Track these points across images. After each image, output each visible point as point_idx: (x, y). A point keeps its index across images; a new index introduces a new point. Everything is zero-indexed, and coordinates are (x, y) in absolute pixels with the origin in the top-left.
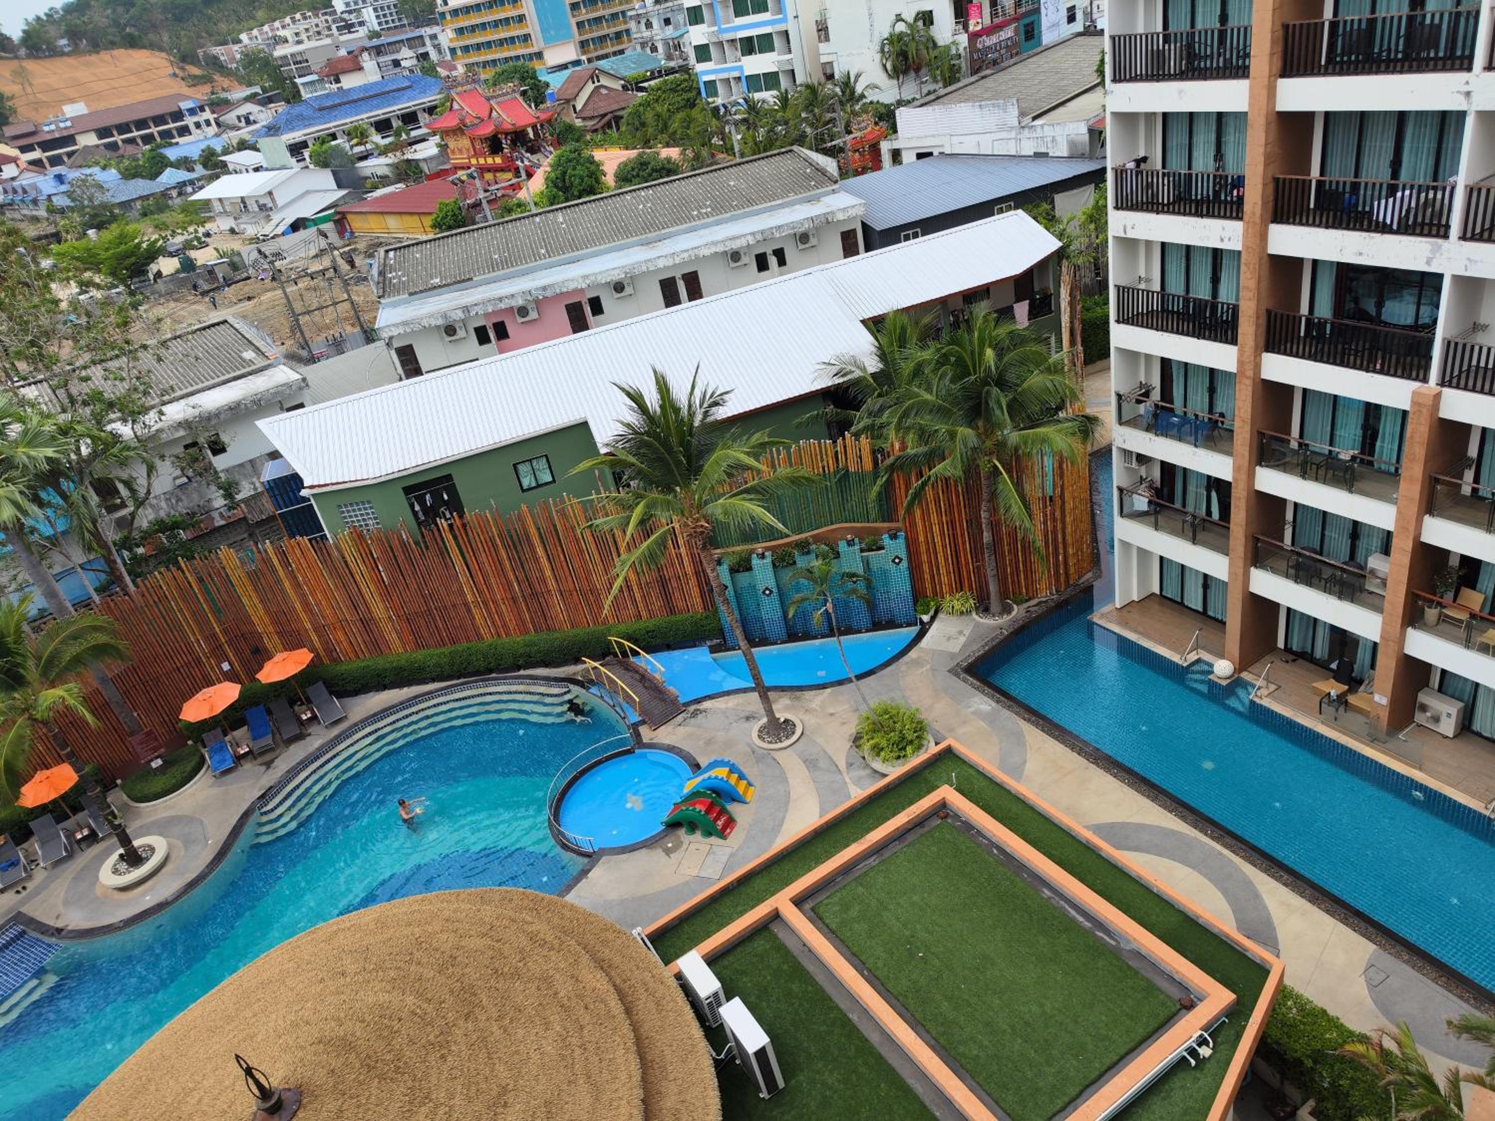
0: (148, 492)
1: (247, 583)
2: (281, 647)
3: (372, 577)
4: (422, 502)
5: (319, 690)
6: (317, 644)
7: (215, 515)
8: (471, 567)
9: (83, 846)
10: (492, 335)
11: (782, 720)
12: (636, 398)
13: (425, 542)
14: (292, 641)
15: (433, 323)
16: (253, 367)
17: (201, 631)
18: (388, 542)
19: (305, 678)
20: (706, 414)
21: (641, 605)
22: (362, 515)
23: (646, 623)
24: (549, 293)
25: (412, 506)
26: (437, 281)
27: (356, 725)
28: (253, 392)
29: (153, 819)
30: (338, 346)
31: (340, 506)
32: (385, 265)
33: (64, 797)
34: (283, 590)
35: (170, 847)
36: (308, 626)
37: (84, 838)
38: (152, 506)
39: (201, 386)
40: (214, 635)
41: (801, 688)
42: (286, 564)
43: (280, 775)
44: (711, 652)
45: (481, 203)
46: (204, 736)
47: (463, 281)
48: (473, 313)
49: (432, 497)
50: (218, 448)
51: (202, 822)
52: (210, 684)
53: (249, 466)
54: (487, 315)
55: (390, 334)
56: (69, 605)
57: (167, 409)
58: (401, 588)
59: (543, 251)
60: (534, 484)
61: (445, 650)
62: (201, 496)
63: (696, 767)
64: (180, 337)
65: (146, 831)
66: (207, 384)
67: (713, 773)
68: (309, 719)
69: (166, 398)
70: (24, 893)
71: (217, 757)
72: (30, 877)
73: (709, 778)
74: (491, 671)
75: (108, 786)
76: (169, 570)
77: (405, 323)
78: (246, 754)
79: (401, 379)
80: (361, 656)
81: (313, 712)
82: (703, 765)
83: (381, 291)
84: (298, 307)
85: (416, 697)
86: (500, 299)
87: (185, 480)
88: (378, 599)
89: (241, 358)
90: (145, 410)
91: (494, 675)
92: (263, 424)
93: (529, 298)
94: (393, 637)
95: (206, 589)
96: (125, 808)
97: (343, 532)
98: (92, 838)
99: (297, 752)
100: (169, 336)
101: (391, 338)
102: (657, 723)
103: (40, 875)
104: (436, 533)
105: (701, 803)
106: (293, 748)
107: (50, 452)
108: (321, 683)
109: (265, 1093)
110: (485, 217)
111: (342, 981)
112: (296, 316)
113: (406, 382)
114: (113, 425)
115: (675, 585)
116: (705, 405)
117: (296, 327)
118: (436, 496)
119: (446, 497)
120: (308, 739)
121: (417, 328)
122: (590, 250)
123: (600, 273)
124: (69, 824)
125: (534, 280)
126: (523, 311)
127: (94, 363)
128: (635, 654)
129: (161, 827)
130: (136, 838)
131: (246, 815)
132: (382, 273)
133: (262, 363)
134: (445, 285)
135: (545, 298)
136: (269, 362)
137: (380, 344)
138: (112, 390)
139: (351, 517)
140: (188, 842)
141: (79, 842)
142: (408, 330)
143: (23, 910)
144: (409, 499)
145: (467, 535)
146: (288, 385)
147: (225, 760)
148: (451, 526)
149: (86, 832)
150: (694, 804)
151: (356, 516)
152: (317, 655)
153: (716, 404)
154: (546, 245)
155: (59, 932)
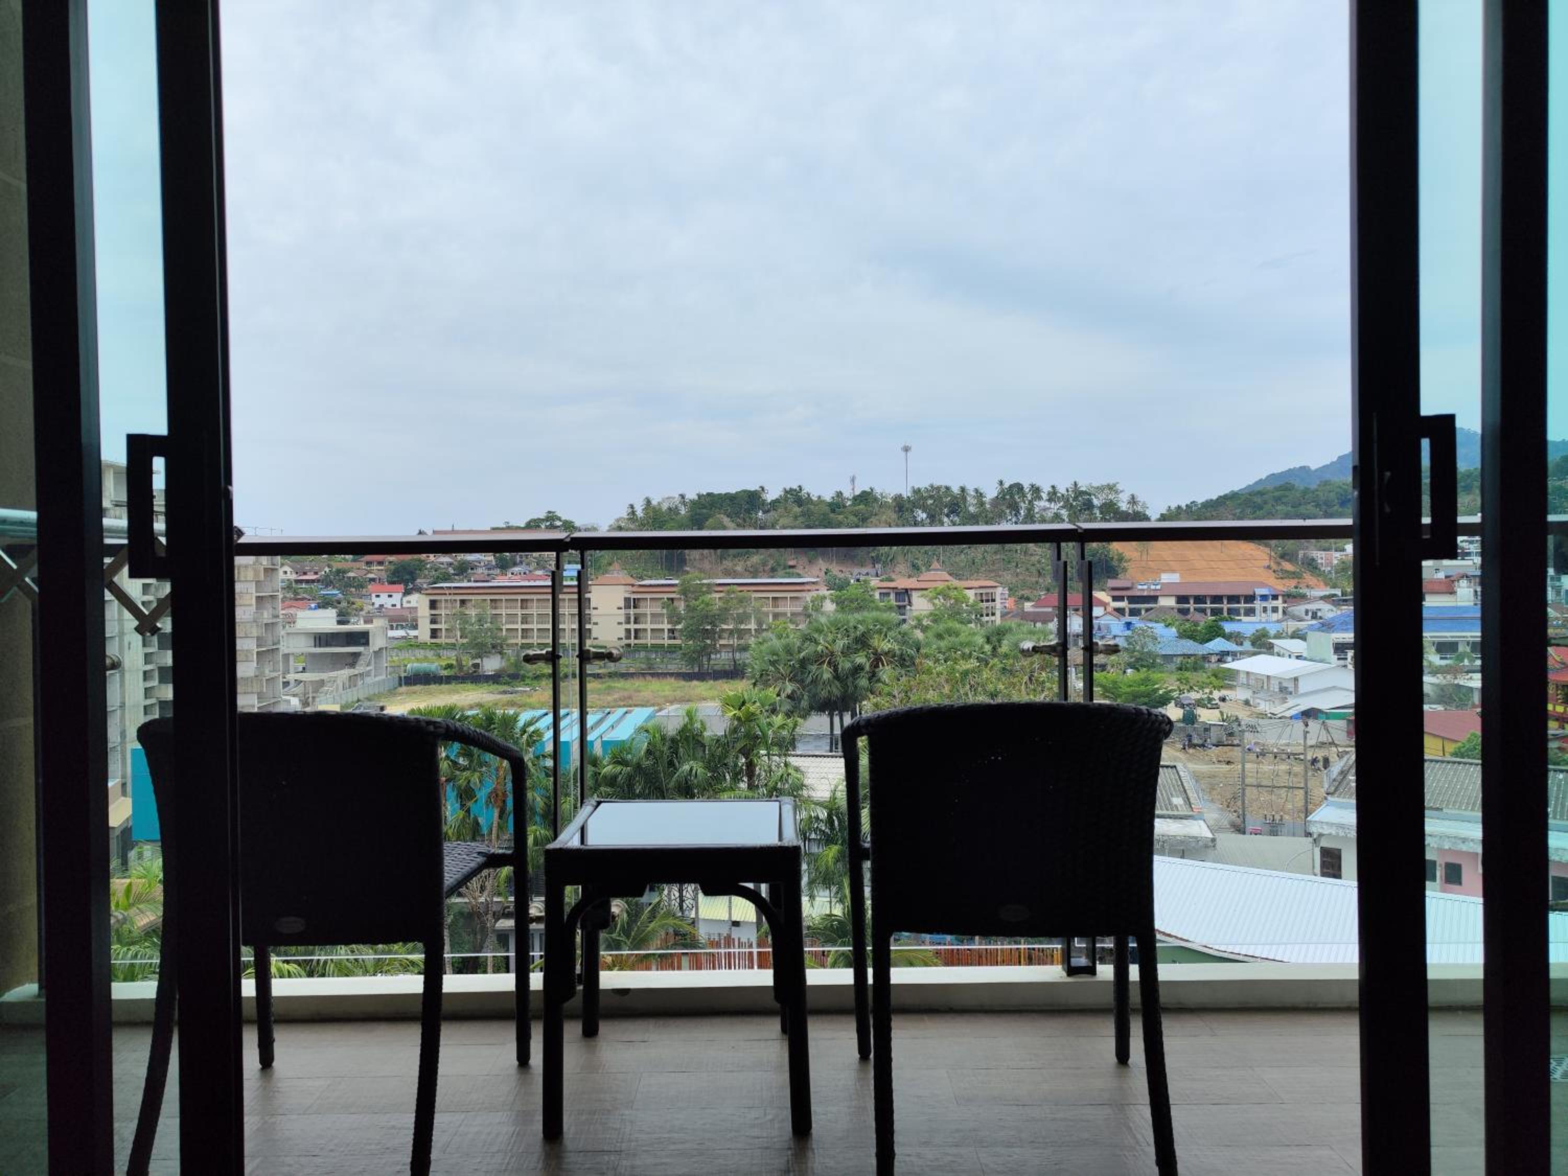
10: (1439, 874)
16: (1176, 813)
30: (1274, 829)
54: (1441, 851)
77: (1340, 826)
79: (1314, 874)
83: (1333, 789)
86: (1464, 840)
89: (1169, 799)
112: (1244, 785)
113: (1319, 878)
117: (1240, 795)
132: (1343, 774)
133: (1184, 811)
136: (1191, 813)
137: (1310, 838)
146: (1195, 839)
154: (1556, 804)
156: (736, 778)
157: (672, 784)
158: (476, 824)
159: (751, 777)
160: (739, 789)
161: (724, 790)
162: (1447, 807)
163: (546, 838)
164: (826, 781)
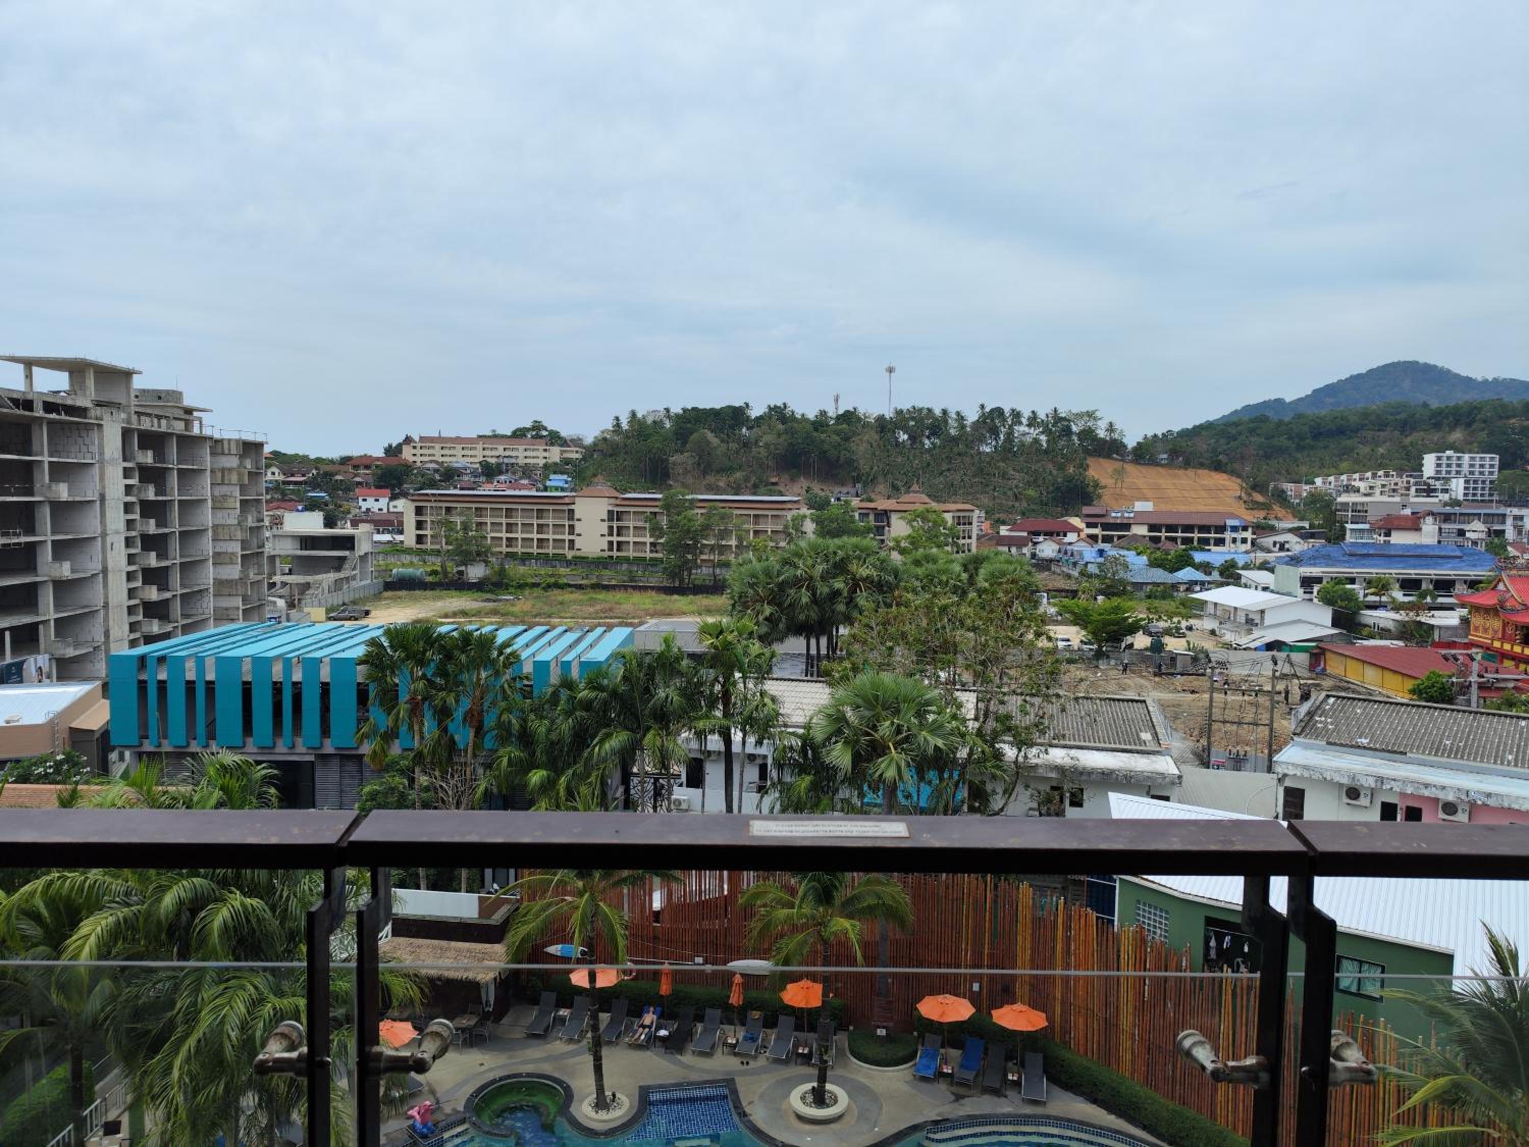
0: (1002, 810)
1: (1029, 925)
2: (1027, 999)
3: (1135, 985)
4: (1220, 942)
5: (1036, 1060)
6: (1058, 1019)
8: (1238, 1036)
9: (799, 1061)
10: (1401, 815)
13: (1202, 981)
14: (1038, 1002)
15: (1337, 779)
16: (1144, 748)
17: (973, 944)
18: (1166, 960)
19: (1030, 1040)
22: (1155, 921)
24: (1491, 802)
25: (1207, 941)
26: (1364, 741)
27: (1048, 1117)
28: (1130, 767)
29: (852, 1076)
30: (1238, 763)
31: (1139, 902)
32: (1318, 707)
33: (810, 1011)
34: (1054, 950)
35: (848, 1108)
36: (1058, 995)
37: (802, 1055)
39: (1092, 744)
40: (982, 953)
43: (962, 1113)
45: (1470, 685)
46: (927, 1034)
47: (1395, 752)
48: (1387, 786)
49: (1231, 940)
50: (1077, 802)
51: (881, 1108)
52: (955, 993)
54: (1403, 795)
55: (1286, 771)
57: (1052, 751)
58: (1157, 1011)
59: (1510, 757)
61: (1172, 1105)
64: (1091, 698)
65: (840, 1082)
66: (1097, 745)
68: (1013, 1082)
69: (1056, 742)
70: (745, 1067)
71: (924, 1061)
72: (755, 1058)
75: (842, 1027)
76: (976, 878)
77: (1305, 767)
78: (947, 1075)
79: (1276, 818)
80: (1089, 1054)
81: (1020, 1078)
83: (1299, 730)
84: (1217, 714)
85: (1117, 1132)
86: (1427, 786)
88: (1131, 1010)
89: (1138, 736)
90: (1031, 745)
92: (1115, 797)
93: (1464, 797)
94: (1126, 1057)
95: (996, 908)
96: (840, 1053)
97: (1129, 926)
98: (806, 1059)
99: (987, 1105)
100: (1082, 695)
101: (1285, 775)
103: (761, 1062)
104: (1218, 979)
106: (986, 1097)
107: (940, 743)
108: (1040, 1057)
110: (1468, 701)
112: (1211, 721)
114: (1002, 745)
117: (1207, 731)
118: (1237, 943)
119: (1246, 949)
120: (1003, 1099)
121: (1316, 776)
124: (802, 1035)
126: (1450, 808)
129: (855, 1090)
130: (832, 1083)
131: (915, 1128)
132: (1311, 714)
133: (1152, 747)
134: (1371, 749)
135: (1485, 805)
136: (1159, 749)
137: (1272, 776)
138: (1018, 720)
139: (1144, 917)
140: (862, 1116)
141: (798, 1055)
142: (1306, 774)
143: (738, 1080)
144: (1207, 930)
145: (1248, 1001)
146: (1163, 775)
147: (928, 1067)
148: (1235, 980)
149: (806, 1051)
152: (1051, 1028)
154: (1517, 752)
155: (743, 1115)
156: (712, 706)
157: (647, 712)
158: (452, 742)
159: (726, 704)
160: (715, 717)
161: (700, 718)
162: (1411, 751)
163: (521, 760)
164: (801, 712)
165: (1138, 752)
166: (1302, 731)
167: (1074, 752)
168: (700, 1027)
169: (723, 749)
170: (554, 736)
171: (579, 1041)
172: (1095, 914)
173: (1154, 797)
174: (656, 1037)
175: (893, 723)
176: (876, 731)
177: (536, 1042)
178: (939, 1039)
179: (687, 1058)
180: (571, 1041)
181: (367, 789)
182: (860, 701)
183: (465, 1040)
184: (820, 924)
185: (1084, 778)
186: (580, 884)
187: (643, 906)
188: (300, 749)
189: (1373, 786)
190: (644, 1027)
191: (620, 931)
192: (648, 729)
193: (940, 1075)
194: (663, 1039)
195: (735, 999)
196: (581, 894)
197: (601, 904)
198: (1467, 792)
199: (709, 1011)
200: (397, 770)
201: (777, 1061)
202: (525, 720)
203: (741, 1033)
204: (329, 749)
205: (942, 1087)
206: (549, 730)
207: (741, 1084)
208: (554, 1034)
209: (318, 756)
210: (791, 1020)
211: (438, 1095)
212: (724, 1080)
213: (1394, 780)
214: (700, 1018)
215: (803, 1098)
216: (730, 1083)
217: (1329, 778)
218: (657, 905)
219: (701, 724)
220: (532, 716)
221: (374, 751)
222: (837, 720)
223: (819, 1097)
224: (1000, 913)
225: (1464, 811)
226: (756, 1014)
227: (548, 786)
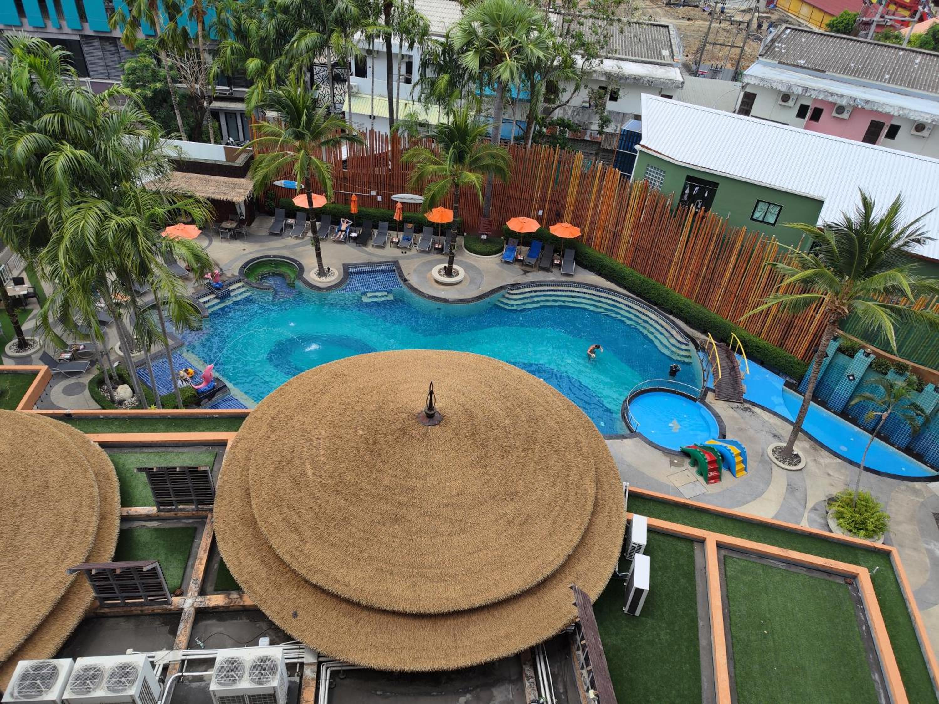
0: (568, 102)
1: (578, 177)
2: (570, 220)
3: (635, 215)
4: (692, 190)
5: (570, 254)
6: (586, 230)
7: (588, 133)
8: (689, 243)
9: (436, 252)
10: (809, 114)
11: (795, 453)
12: (868, 205)
13: (676, 213)
14: (576, 222)
15: (780, 88)
16: (663, 61)
17: (542, 188)
18: (658, 200)
19: (570, 243)
20: (906, 244)
21: (765, 329)
22: (656, 177)
23: (761, 341)
24: (867, 107)
25: (684, 189)
26: (802, 62)
27: (574, 282)
28: (652, 75)
29: (467, 261)
30: (715, 73)
31: (648, 165)
32: (779, 36)
33: (442, 225)
34: (590, 193)
35: (465, 278)
36: (589, 218)
37: (438, 249)
38: (564, 110)
39: (630, 57)
40: (547, 193)
41: (823, 446)
42: (602, 179)
43: (527, 281)
44: (785, 385)
45: (872, 23)
46: (510, 239)
48: (808, 94)
49: (699, 190)
50: (614, 98)
51: (483, 277)
52: (529, 216)
53: (621, 116)
54: (816, 100)
55: (749, 81)
56: (500, 137)
57: (606, 61)
58: (646, 229)
59: (887, 76)
60: (760, 219)
61: (643, 277)
62: (589, 118)
63: (723, 436)
64: (639, 24)
65: (460, 264)
66: (634, 58)
67: (729, 447)
68: (557, 264)
69: (610, 55)
70: (404, 255)
71: (508, 253)
72: (410, 250)
73: (725, 447)
74: (656, 304)
75: (460, 233)
76: (550, 148)
77: (762, 79)
78: (520, 260)
79: (734, 112)
80: (601, 251)
81: (561, 262)
82: (727, 438)
84: (711, 38)
85: (610, 290)
86: (832, 94)
87: (587, 105)
88: (630, 227)
89: (660, 52)
90: (596, 56)
91: (656, 307)
92: (645, 96)
93: (852, 103)
94: (622, 252)
95: (559, 167)
96: (460, 247)
97: (640, 180)
98: (440, 251)
99: (540, 276)
100: (635, 20)
101: (748, 84)
102: (721, 397)
103: (414, 252)
104: (685, 212)
105: (710, 455)
106: (541, 273)
107: (541, 54)
108: (573, 251)
109: (431, 407)
110: (867, 35)
111: (488, 389)
112: (706, 42)
113: (736, 115)
114: (576, 56)
115: (796, 331)
116: (911, 238)
117: (701, 50)
118: (701, 191)
119: (706, 195)
120: (550, 273)
121: (768, 85)
122: (921, 92)
123: (915, 111)
124: (437, 238)
125: (865, 92)
126: (841, 109)
127: (591, 17)
128: (740, 352)
129: (468, 267)
130: (455, 264)
131: (501, 288)
132: (773, 41)
133: (668, 61)
134: (805, 68)
135: (863, 108)
136: (672, 62)
137: (739, 84)
138: (589, 37)
139: (650, 174)
140: (472, 282)
141: (435, 249)
142: (761, 84)
143: (400, 262)
144: (686, 183)
145: (701, 224)
146: (672, 81)
147: (510, 257)
148: (696, 213)
149: (440, 247)
150: (706, 453)
151: (653, 176)
152: (582, 236)
153: (918, 241)
154: (892, 73)
155: (405, 280)
156: (377, 16)
157: (330, 18)
158: (185, 33)
159: (388, 15)
160: (380, 25)
161: (369, 25)
162: (829, 71)
163: (240, 50)
164: (442, 24)
165: (658, 64)
166: (765, 53)
167: (621, 63)
168: (376, 232)
169: (385, 50)
170: (262, 33)
171: (303, 238)
172: (620, 172)
173: (663, 96)
174: (350, 237)
175: (510, 38)
176: (497, 43)
177: (276, 237)
178: (517, 241)
179: (370, 249)
180: (297, 238)
181: (127, 65)
182: (487, 19)
183: (231, 236)
184: (454, 175)
185: (622, 81)
186: (297, 144)
187: (336, 157)
188: (67, 30)
189: (800, 93)
190: (342, 231)
191: (327, 176)
192: (332, 31)
193: (516, 260)
194: (354, 239)
195: (397, 216)
196: (299, 151)
197: (313, 157)
198: (856, 99)
199: (381, 224)
200: (146, 52)
201: (423, 252)
202: (239, 19)
203: (401, 235)
204: (89, 31)
205: (517, 266)
206: (259, 28)
207: (402, 263)
208: (286, 233)
209: (81, 36)
210: (431, 229)
211: (221, 266)
212: (392, 262)
213: (814, 90)
214: (376, 227)
215: (439, 272)
216: (396, 263)
217: (774, 87)
218: (345, 156)
219: (370, 30)
220: (244, 16)
221: (127, 36)
222: (471, 33)
223: (449, 272)
224: (561, 169)
225: (848, 111)
226: (410, 226)
227: (262, 71)
